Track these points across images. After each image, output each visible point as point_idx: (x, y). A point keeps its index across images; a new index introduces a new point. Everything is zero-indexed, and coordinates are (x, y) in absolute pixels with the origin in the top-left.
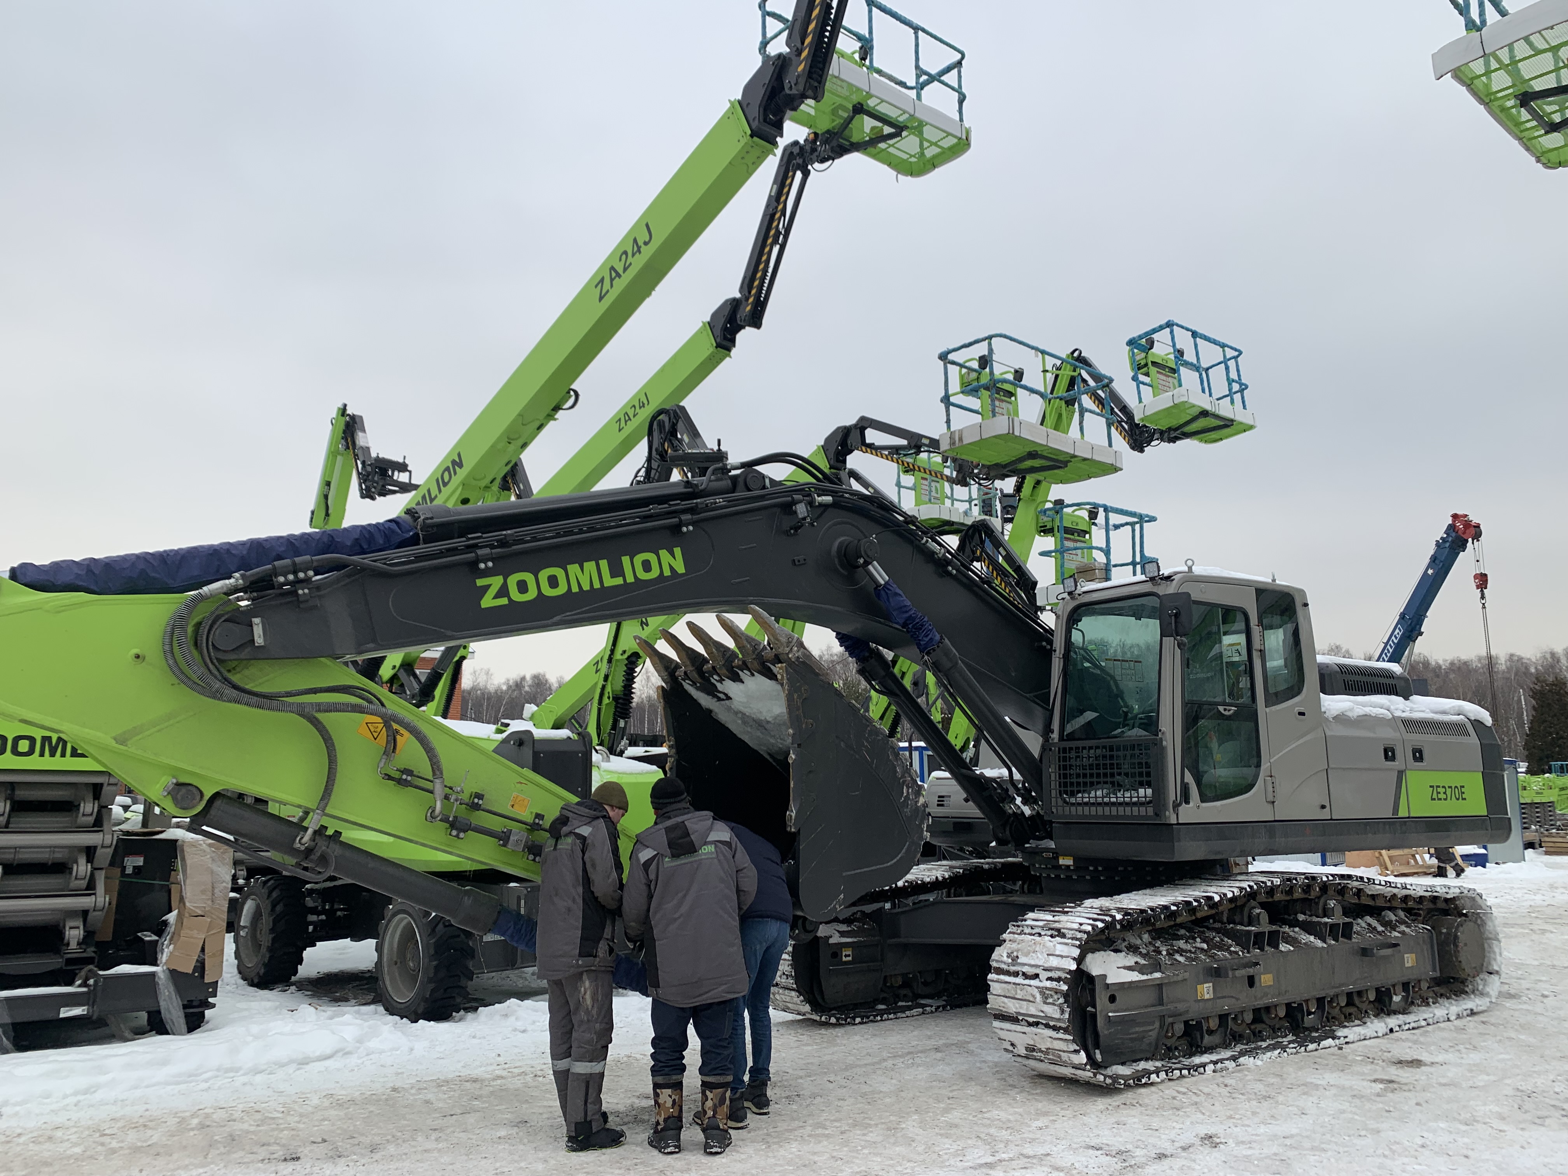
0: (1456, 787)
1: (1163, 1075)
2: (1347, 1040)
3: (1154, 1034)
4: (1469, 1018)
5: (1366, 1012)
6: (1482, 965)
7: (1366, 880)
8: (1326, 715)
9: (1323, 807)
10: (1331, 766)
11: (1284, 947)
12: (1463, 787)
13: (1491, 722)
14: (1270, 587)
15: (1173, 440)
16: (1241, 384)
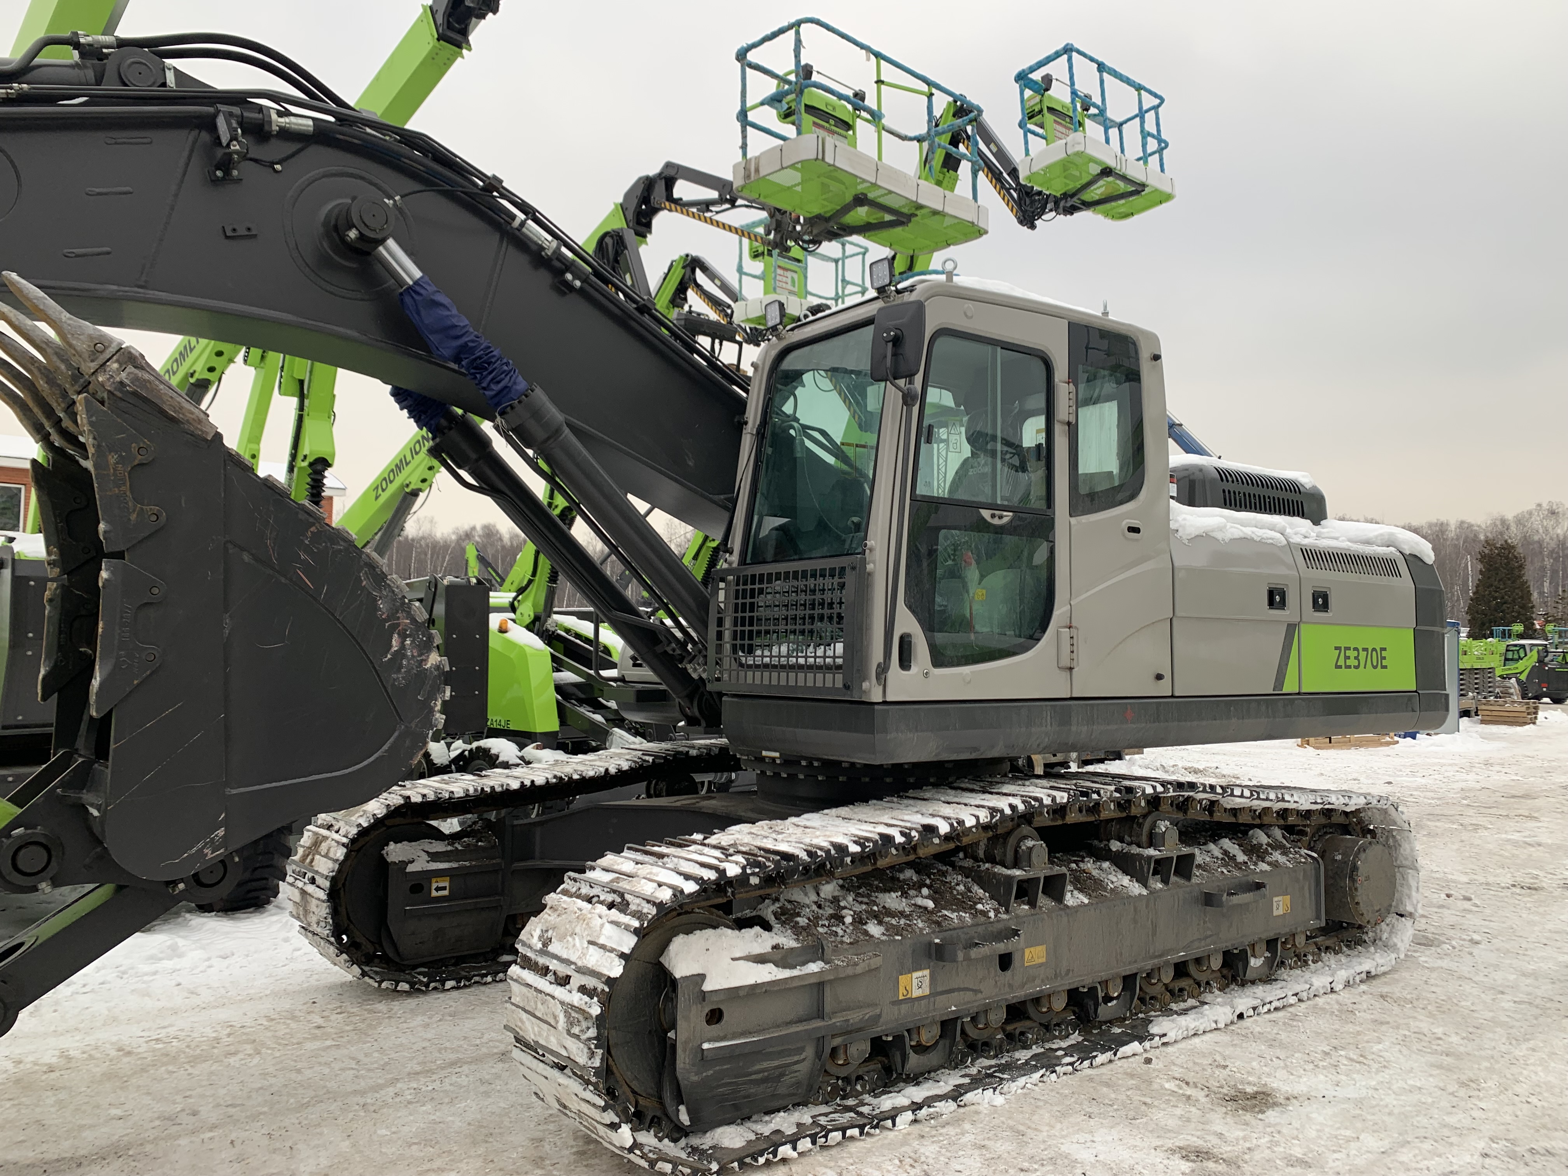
0: (1374, 649)
1: (805, 1144)
2: (1165, 1040)
3: (804, 1068)
4: (1363, 987)
5: (1208, 983)
6: (1391, 906)
7: (1219, 790)
8: (1178, 535)
9: (1159, 677)
10: (1178, 613)
11: (1073, 898)
12: (1384, 649)
13: (1433, 558)
14: (1097, 324)
15: (1071, 210)
16: (1160, 141)
